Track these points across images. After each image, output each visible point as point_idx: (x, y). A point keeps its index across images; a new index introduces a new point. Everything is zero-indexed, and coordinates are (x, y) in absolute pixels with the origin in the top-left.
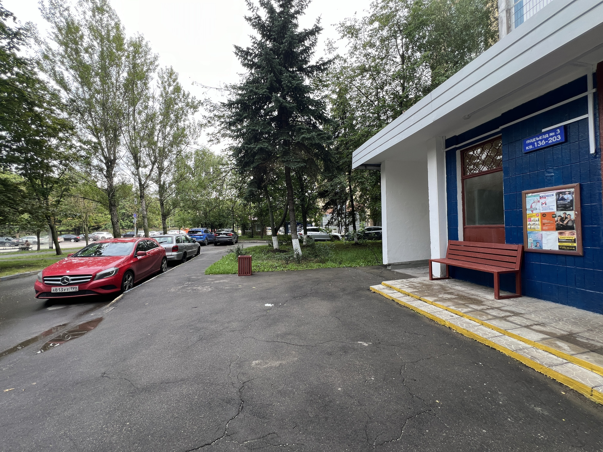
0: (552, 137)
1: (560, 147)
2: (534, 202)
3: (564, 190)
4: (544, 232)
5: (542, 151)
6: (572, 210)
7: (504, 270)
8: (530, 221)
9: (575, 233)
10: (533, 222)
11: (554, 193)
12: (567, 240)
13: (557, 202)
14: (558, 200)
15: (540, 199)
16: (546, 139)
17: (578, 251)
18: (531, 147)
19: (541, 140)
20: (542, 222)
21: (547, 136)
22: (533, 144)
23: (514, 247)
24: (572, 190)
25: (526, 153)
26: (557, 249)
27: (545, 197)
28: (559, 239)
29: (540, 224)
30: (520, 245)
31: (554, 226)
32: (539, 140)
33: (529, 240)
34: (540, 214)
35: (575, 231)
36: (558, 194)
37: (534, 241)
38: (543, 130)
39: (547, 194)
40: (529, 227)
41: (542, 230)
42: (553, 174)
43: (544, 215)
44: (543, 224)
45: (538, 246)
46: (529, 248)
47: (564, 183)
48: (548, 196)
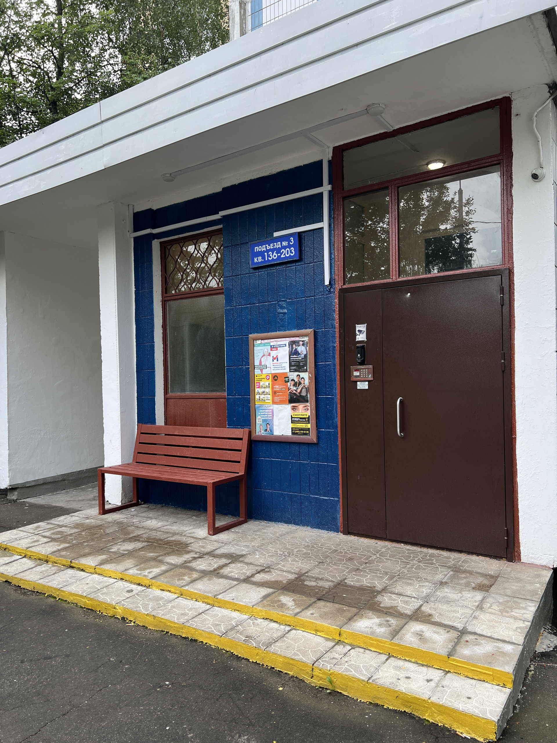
0: (285, 248)
1: (293, 267)
2: (264, 355)
3: (297, 339)
4: (275, 406)
5: (274, 270)
6: (306, 371)
7: (223, 477)
8: (259, 387)
9: (309, 408)
10: (262, 390)
11: (286, 341)
12: (301, 418)
13: (290, 358)
14: (291, 354)
15: (271, 350)
16: (278, 251)
17: (312, 437)
18: (260, 259)
19: (272, 250)
20: (273, 388)
21: (278, 245)
22: (261, 254)
23: (238, 432)
24: (306, 339)
25: (254, 269)
26: (289, 433)
27: (277, 348)
28: (292, 417)
29: (271, 393)
30: (247, 430)
31: (287, 398)
32: (270, 250)
33: (257, 421)
34: (270, 375)
35: (308, 404)
36: (292, 343)
37: (264, 421)
38: (276, 234)
39: (279, 343)
40: (257, 397)
41: (274, 403)
42: (286, 311)
43: (275, 377)
44: (274, 393)
45: (268, 430)
46: (257, 434)
47: (299, 327)
48: (280, 346)
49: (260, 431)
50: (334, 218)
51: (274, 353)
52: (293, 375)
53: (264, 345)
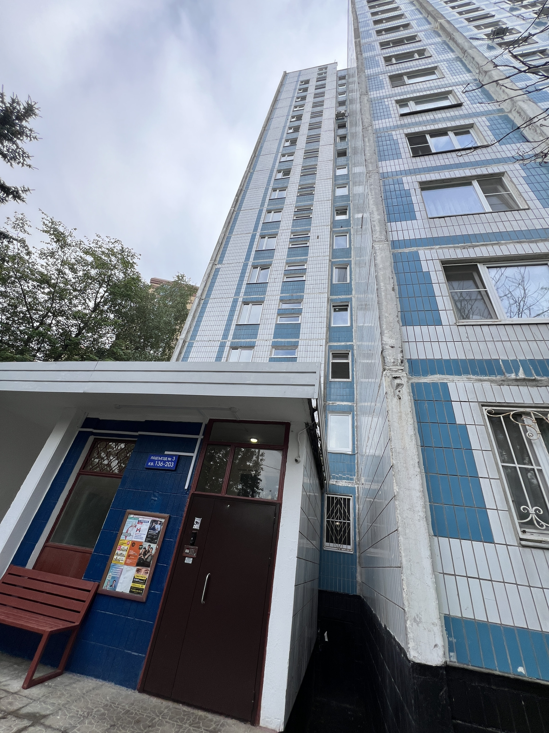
0: (169, 461)
1: (169, 473)
2: (132, 526)
4: (126, 567)
5: (158, 472)
6: (156, 543)
8: (119, 550)
9: (149, 572)
10: (121, 552)
11: (149, 519)
12: (140, 580)
13: (148, 531)
14: (150, 529)
15: (138, 523)
16: (164, 462)
17: (143, 597)
18: (152, 464)
19: (161, 461)
20: (129, 552)
21: (165, 459)
22: (154, 461)
23: (90, 585)
25: (147, 469)
26: (128, 591)
27: (142, 523)
28: (134, 578)
29: (126, 556)
30: (97, 583)
31: (136, 561)
32: (160, 460)
33: (108, 577)
34: (131, 542)
35: (149, 569)
36: (153, 521)
38: (166, 453)
39: (145, 520)
40: (115, 557)
41: (126, 564)
42: (156, 499)
43: (133, 544)
44: (129, 556)
45: (113, 586)
46: (103, 588)
47: (161, 512)
48: (145, 522)
49: (106, 586)
50: (200, 453)
51: (139, 526)
52: (146, 545)
53: (135, 519)
